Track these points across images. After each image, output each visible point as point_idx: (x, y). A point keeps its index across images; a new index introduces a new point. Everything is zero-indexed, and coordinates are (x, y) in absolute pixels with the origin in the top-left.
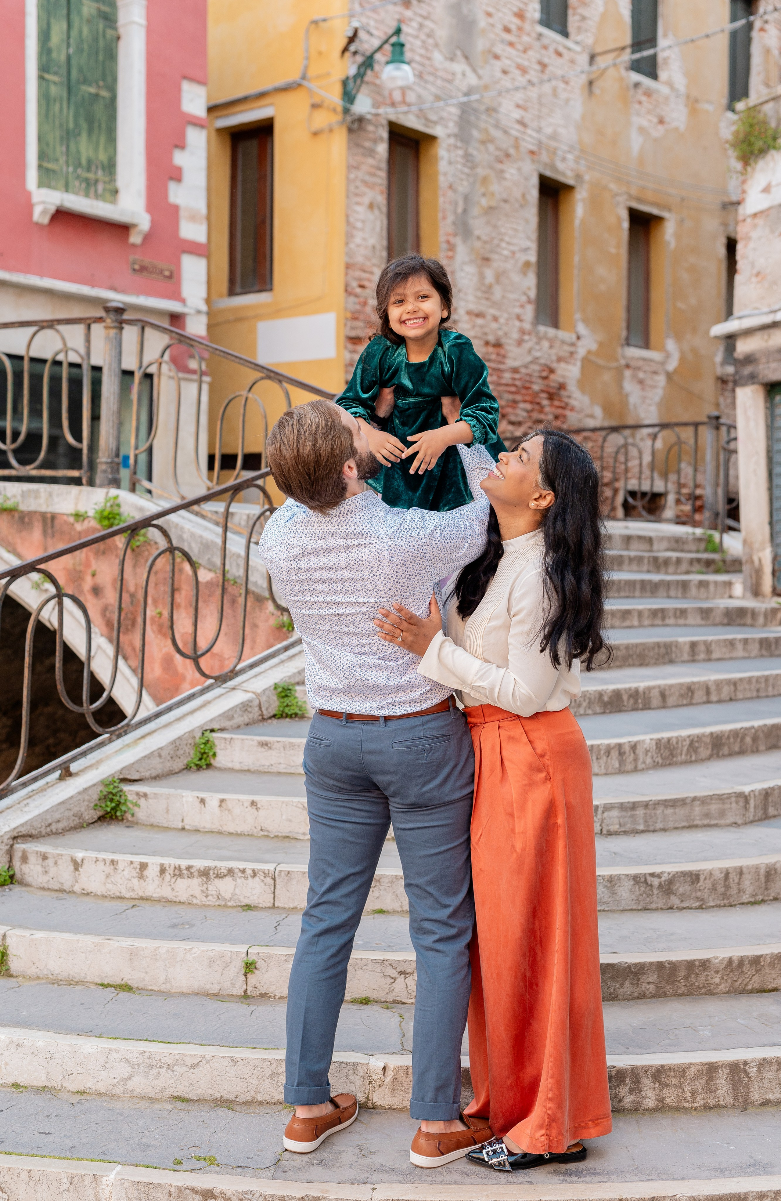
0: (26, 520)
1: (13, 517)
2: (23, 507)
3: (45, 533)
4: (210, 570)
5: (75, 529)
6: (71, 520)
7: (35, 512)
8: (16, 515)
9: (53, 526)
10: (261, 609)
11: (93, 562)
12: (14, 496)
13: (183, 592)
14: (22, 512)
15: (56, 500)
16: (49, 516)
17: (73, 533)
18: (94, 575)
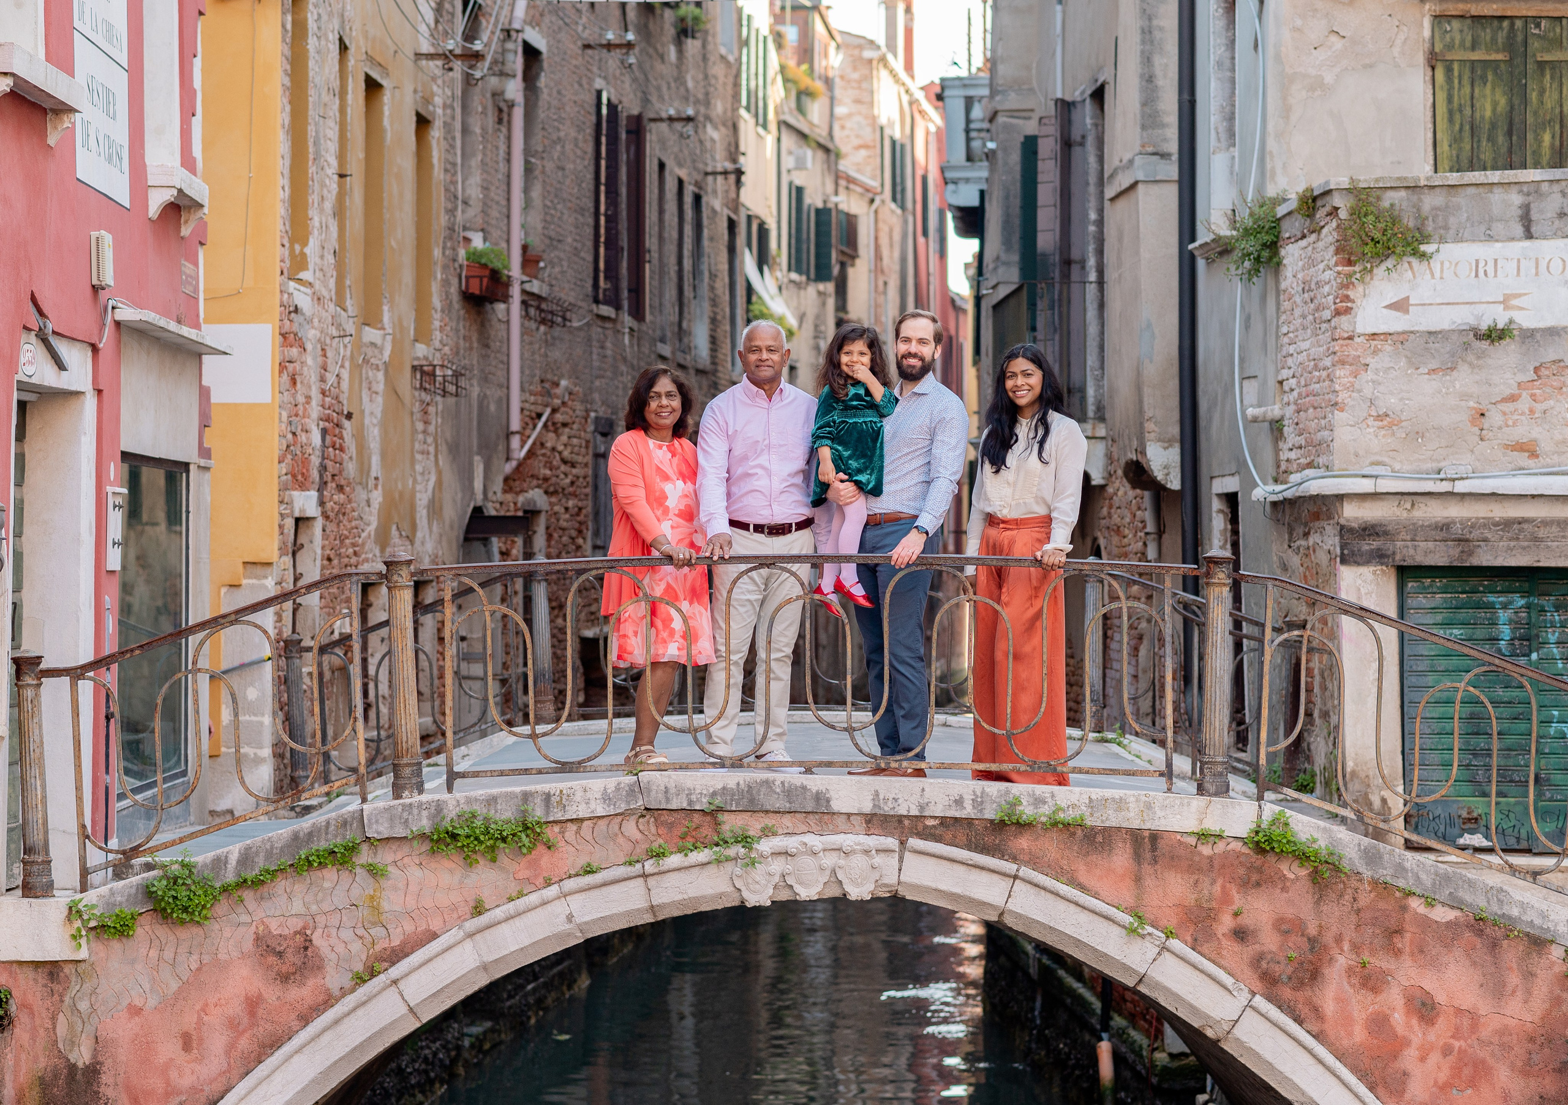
0: (1099, 839)
1: (1073, 834)
2: (1089, 822)
3: (1137, 856)
4: (1453, 907)
5: (1200, 854)
6: (1192, 841)
7: (1119, 829)
8: (1079, 832)
9: (1154, 848)
10: (1540, 954)
11: (1236, 897)
12: (1074, 806)
13: (1408, 935)
14: (1092, 828)
15: (1159, 813)
16: (1147, 834)
17: (1197, 859)
18: (1236, 915)
